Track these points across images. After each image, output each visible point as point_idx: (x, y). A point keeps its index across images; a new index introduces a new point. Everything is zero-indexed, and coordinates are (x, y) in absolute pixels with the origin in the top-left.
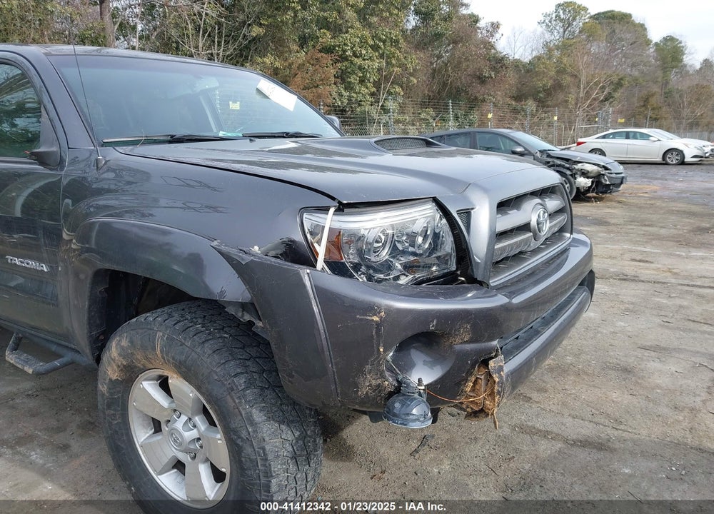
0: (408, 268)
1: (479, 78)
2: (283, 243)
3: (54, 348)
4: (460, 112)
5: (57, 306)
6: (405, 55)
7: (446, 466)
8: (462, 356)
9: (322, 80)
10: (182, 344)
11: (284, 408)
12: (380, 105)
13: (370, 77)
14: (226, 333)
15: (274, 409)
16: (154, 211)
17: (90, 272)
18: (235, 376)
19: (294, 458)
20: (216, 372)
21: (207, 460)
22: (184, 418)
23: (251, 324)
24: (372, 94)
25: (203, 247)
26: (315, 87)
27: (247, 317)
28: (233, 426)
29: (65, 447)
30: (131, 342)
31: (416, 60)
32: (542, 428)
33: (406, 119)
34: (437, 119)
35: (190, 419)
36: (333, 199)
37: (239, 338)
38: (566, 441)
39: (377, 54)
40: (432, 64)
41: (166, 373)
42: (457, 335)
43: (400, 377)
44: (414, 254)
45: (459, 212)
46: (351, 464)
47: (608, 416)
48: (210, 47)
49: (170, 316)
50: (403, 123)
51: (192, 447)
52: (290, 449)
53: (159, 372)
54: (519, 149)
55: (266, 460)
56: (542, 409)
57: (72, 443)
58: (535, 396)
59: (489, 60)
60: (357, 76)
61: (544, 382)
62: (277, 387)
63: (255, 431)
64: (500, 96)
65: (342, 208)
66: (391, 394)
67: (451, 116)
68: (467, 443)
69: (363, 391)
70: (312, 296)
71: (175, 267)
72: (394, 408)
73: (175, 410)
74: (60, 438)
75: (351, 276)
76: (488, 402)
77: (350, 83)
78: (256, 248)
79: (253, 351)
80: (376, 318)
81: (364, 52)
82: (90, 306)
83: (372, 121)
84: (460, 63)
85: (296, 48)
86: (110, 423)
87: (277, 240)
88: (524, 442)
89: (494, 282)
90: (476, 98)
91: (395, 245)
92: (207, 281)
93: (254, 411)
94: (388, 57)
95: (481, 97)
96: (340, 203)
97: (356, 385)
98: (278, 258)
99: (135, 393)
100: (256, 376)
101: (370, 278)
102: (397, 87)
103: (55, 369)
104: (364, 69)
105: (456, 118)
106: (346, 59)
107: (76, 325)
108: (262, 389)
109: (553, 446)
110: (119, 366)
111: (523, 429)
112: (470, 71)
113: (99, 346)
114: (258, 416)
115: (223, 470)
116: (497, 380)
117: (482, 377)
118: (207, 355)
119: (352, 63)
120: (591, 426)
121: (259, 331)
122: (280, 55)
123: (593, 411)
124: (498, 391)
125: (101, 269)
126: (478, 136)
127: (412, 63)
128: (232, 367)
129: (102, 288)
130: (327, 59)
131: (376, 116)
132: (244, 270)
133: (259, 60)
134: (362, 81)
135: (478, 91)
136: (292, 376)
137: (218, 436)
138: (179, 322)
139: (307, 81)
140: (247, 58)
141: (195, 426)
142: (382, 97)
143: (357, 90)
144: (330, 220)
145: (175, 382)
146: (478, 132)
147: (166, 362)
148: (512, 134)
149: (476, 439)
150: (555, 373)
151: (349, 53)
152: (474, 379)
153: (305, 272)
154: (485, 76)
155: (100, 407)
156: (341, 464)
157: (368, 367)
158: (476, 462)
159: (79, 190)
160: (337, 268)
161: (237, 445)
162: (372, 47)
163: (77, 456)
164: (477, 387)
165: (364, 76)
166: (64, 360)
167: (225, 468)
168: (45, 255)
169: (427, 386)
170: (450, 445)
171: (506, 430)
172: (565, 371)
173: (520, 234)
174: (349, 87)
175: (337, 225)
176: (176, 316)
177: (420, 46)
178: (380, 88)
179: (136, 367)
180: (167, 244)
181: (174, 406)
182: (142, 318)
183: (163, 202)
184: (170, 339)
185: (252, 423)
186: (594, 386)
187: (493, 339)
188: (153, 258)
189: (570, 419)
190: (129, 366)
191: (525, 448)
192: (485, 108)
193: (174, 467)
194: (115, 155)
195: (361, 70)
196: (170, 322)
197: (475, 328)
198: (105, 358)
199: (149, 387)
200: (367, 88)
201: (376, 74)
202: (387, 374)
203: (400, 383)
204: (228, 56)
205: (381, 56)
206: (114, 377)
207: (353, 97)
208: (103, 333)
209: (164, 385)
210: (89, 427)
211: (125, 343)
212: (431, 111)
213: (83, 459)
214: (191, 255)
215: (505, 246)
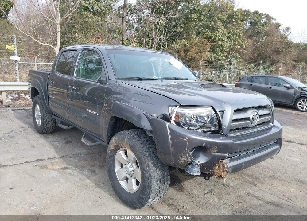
0: (201, 127)
1: (277, 52)
2: (163, 114)
3: (96, 139)
4: (266, 66)
5: (99, 126)
6: (242, 40)
7: (215, 200)
8: (214, 157)
9: (203, 50)
10: (132, 140)
11: (159, 164)
12: (228, 61)
13: (225, 49)
14: (145, 139)
15: (156, 164)
16: (130, 101)
17: (110, 117)
18: (145, 152)
19: (160, 180)
20: (140, 150)
21: (135, 178)
22: (130, 164)
23: (152, 137)
24: (226, 56)
25: (141, 113)
26: (201, 53)
27: (151, 135)
28: (143, 166)
29: (94, 171)
30: (119, 138)
31: (247, 43)
32: (257, 195)
33: (240, 68)
34: (255, 68)
35: (132, 164)
36: (179, 103)
37: (149, 141)
38: (265, 201)
39: (229, 40)
40: (254, 44)
41: (127, 149)
42: (212, 149)
43: (192, 159)
44: (203, 123)
45: (219, 111)
46: (182, 193)
47: (286, 196)
48: (160, 35)
49: (130, 132)
50: (239, 69)
51: (131, 173)
52: (159, 177)
53: (125, 149)
54: (288, 86)
55: (151, 178)
56: (260, 189)
57: (96, 170)
58: (259, 184)
59: (283, 44)
60: (219, 49)
61: (265, 180)
62: (157, 157)
63: (149, 169)
64: (288, 60)
65: (181, 106)
66: (189, 164)
67: (261, 68)
68: (226, 195)
69: (181, 162)
70: (168, 130)
71: (134, 118)
72: (189, 167)
73: (128, 161)
74: (93, 168)
75: (182, 127)
76: (222, 173)
77: (216, 51)
78: (155, 115)
79: (152, 146)
80: (186, 140)
81: (223, 39)
82: (109, 126)
83: (224, 67)
84: (268, 45)
85: (195, 37)
86: (109, 163)
87: (161, 113)
88: (248, 199)
89: (230, 135)
90: (274, 60)
91: (197, 119)
92: (141, 123)
93: (149, 163)
94: (234, 41)
95: (277, 60)
96: (180, 105)
97: (179, 159)
98: (161, 118)
99: (117, 154)
100: (152, 153)
101: (188, 128)
102: (237, 54)
103: (95, 145)
104: (223, 46)
105: (264, 68)
106: (215, 41)
107: (104, 132)
108: (153, 157)
109: (259, 202)
110: (114, 145)
111: (249, 194)
112: (273, 48)
113: (109, 139)
114: (150, 165)
115: (139, 181)
116: (226, 166)
117: (221, 165)
118: (139, 144)
119: (218, 43)
120: (277, 198)
121: (154, 140)
122: (188, 39)
123: (281, 194)
124: (226, 170)
125: (113, 116)
126: (269, 78)
127: (245, 44)
128: (145, 149)
129: (113, 122)
130: (207, 41)
131: (226, 66)
132: (151, 121)
133: (179, 41)
134: (222, 51)
135: (276, 57)
136: (161, 153)
137: (139, 170)
138: (132, 134)
139: (197, 50)
140: (174, 40)
141: (133, 167)
142: (230, 57)
143: (219, 54)
144: (177, 109)
145: (129, 152)
146: (270, 77)
147: (127, 145)
148: (285, 79)
149: (229, 194)
150: (271, 178)
151: (217, 39)
152: (218, 165)
153: (167, 124)
154: (280, 51)
155: (107, 157)
156: (179, 192)
157: (182, 154)
158: (227, 201)
159: (109, 92)
160: (178, 124)
161: (143, 172)
162: (228, 37)
163: (97, 174)
164: (220, 168)
165: (223, 49)
166: (98, 143)
167: (140, 181)
168: (98, 110)
169: (201, 164)
170: (219, 194)
171: (242, 193)
172: (275, 178)
173: (245, 121)
174: (215, 53)
175: (179, 111)
176: (132, 132)
177: (250, 37)
178: (229, 54)
179: (119, 146)
180: (133, 111)
181: (128, 160)
182: (122, 132)
183: (133, 99)
184: (129, 139)
185: (149, 167)
186: (285, 186)
187: (226, 153)
188: (128, 115)
189: (270, 195)
190: (117, 146)
191: (247, 200)
192: (278, 65)
193: (125, 180)
194: (121, 83)
195: (221, 46)
196: (130, 134)
197: (219, 148)
198: (110, 143)
199: (121, 153)
200: (224, 54)
201: (228, 48)
202: (188, 157)
203: (192, 161)
204: (167, 39)
205: (231, 41)
206: (112, 149)
207: (217, 57)
208: (111, 135)
209: (126, 153)
210: (102, 167)
211: (117, 139)
212: (252, 65)
213: (99, 175)
214: (138, 115)
215: (237, 124)
